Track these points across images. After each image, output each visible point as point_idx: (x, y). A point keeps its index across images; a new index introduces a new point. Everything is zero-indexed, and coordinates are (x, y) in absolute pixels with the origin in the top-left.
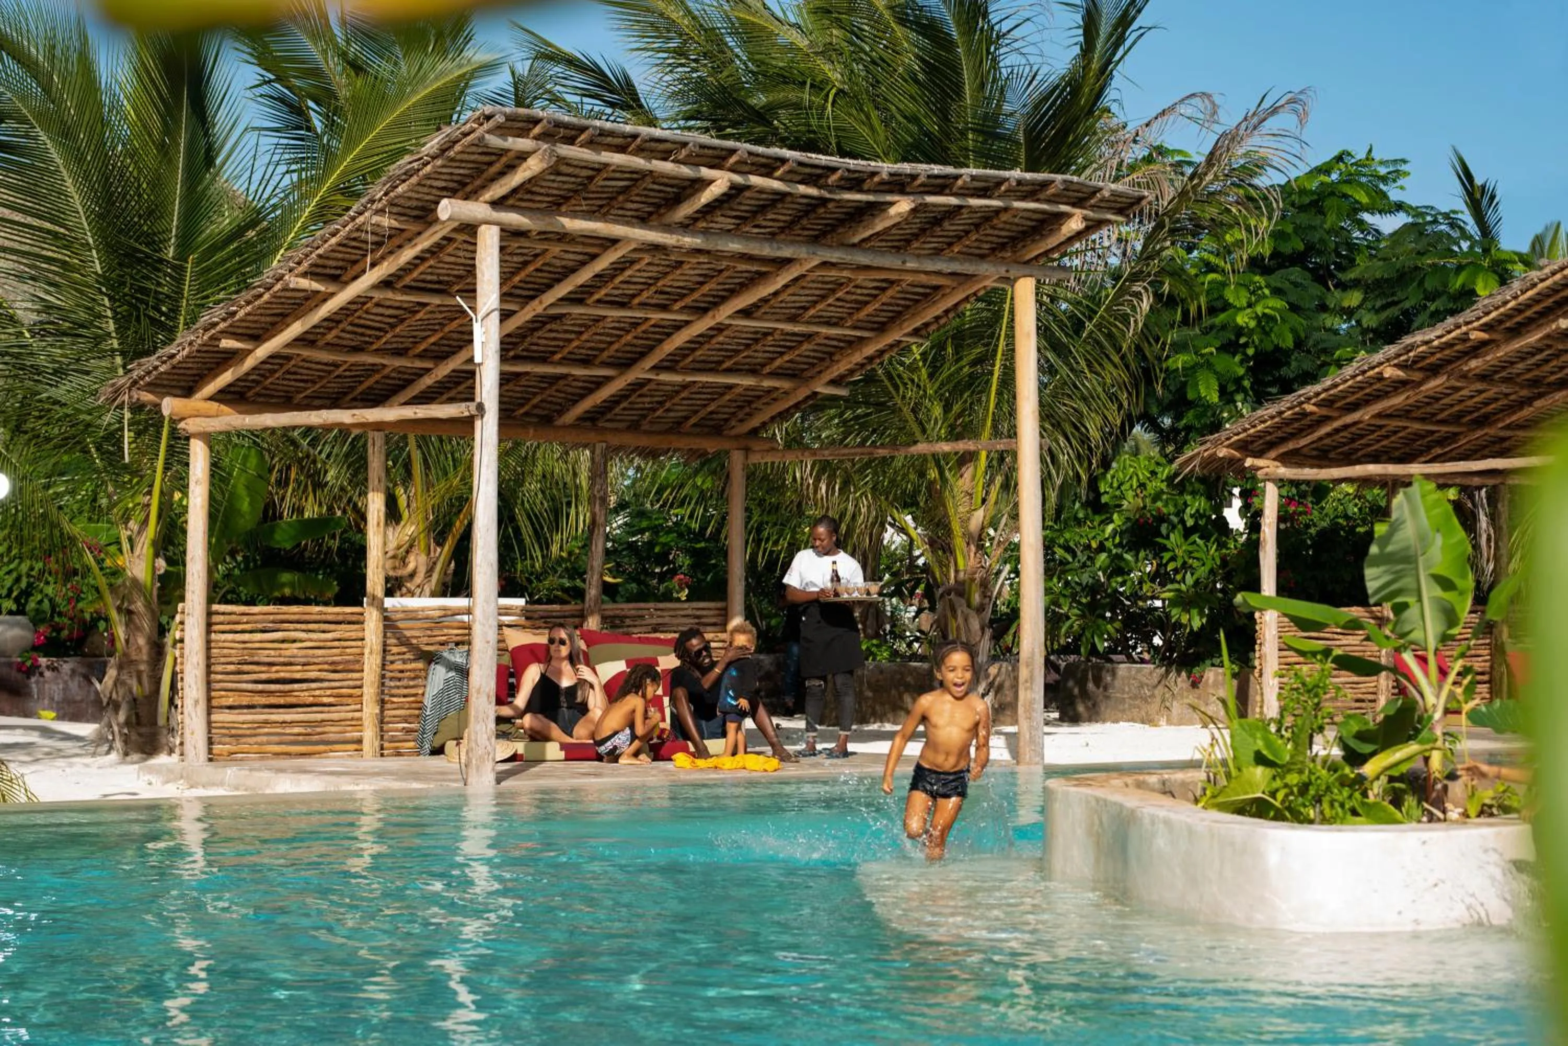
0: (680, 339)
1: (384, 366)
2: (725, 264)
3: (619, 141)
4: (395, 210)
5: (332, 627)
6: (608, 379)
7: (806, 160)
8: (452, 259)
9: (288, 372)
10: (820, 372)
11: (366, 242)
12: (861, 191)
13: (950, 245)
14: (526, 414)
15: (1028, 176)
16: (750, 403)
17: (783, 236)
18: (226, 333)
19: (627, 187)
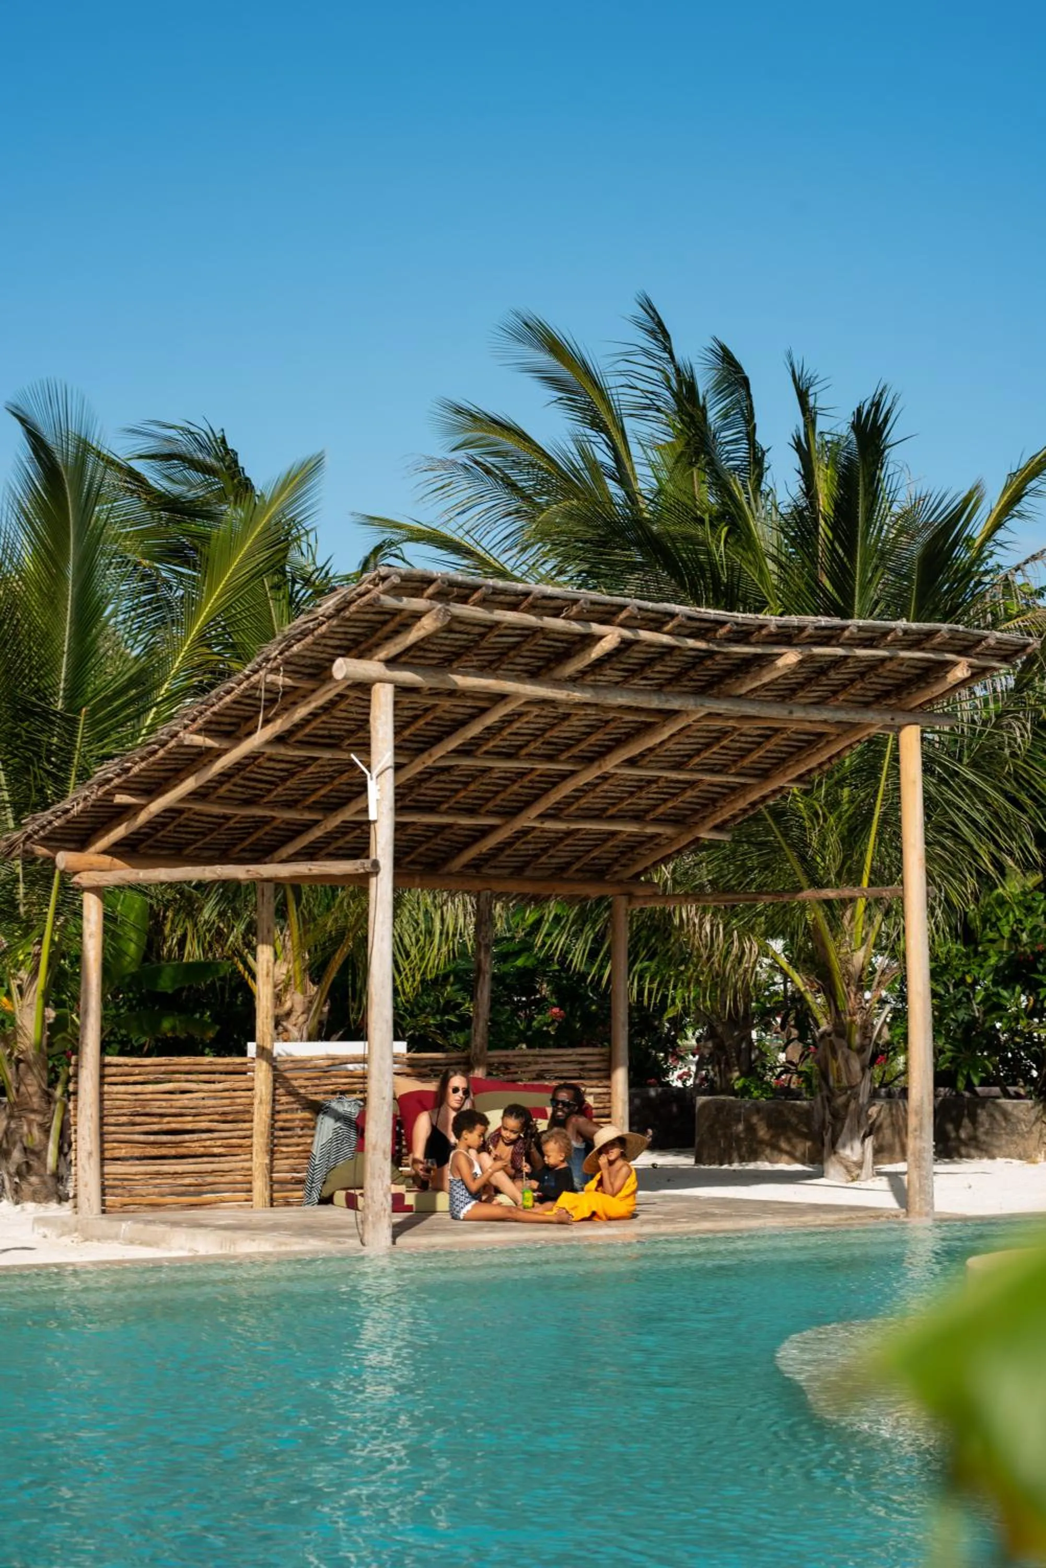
0: (567, 789)
1: (274, 818)
2: (612, 715)
3: (509, 599)
4: (290, 668)
5: (223, 1077)
6: (493, 828)
7: (695, 615)
8: (344, 715)
9: (179, 825)
10: (704, 818)
11: (259, 699)
12: (748, 644)
13: (835, 693)
14: (413, 862)
15: (914, 626)
16: (632, 848)
17: (669, 689)
18: (121, 789)
19: (518, 643)
